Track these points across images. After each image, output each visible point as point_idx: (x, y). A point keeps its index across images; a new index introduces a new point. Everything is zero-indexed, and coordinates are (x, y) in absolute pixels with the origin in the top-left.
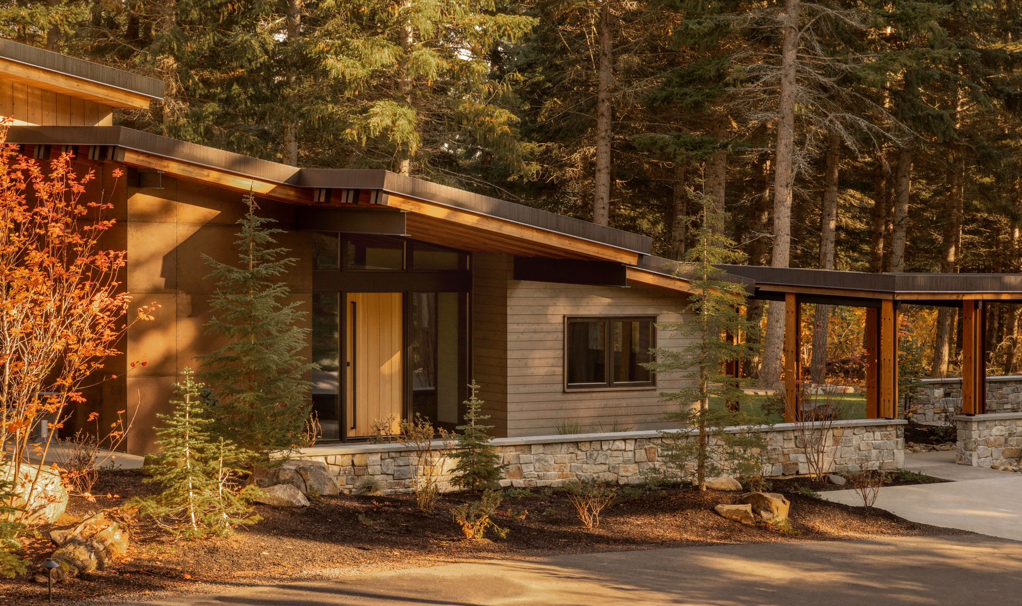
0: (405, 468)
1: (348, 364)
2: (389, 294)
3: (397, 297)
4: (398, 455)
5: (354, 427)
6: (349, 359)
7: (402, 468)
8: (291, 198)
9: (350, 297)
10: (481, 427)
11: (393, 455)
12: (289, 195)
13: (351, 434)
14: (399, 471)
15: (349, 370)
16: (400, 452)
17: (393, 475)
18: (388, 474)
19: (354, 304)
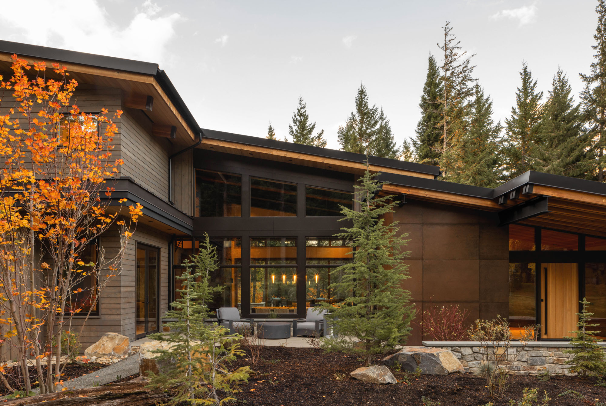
0: (537, 358)
1: (542, 300)
2: (569, 264)
3: (574, 266)
4: (531, 349)
5: (546, 333)
6: (543, 297)
7: (534, 358)
8: (488, 206)
9: (543, 265)
10: (590, 332)
11: (527, 349)
12: (487, 204)
13: (545, 337)
14: (531, 359)
15: (543, 304)
16: (533, 347)
17: (527, 362)
18: (522, 361)
19: (546, 269)
